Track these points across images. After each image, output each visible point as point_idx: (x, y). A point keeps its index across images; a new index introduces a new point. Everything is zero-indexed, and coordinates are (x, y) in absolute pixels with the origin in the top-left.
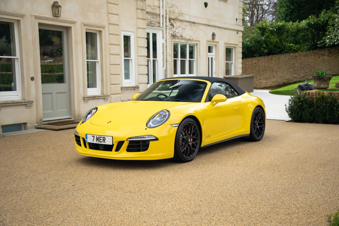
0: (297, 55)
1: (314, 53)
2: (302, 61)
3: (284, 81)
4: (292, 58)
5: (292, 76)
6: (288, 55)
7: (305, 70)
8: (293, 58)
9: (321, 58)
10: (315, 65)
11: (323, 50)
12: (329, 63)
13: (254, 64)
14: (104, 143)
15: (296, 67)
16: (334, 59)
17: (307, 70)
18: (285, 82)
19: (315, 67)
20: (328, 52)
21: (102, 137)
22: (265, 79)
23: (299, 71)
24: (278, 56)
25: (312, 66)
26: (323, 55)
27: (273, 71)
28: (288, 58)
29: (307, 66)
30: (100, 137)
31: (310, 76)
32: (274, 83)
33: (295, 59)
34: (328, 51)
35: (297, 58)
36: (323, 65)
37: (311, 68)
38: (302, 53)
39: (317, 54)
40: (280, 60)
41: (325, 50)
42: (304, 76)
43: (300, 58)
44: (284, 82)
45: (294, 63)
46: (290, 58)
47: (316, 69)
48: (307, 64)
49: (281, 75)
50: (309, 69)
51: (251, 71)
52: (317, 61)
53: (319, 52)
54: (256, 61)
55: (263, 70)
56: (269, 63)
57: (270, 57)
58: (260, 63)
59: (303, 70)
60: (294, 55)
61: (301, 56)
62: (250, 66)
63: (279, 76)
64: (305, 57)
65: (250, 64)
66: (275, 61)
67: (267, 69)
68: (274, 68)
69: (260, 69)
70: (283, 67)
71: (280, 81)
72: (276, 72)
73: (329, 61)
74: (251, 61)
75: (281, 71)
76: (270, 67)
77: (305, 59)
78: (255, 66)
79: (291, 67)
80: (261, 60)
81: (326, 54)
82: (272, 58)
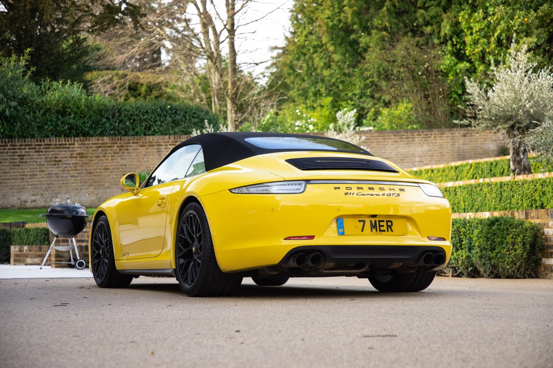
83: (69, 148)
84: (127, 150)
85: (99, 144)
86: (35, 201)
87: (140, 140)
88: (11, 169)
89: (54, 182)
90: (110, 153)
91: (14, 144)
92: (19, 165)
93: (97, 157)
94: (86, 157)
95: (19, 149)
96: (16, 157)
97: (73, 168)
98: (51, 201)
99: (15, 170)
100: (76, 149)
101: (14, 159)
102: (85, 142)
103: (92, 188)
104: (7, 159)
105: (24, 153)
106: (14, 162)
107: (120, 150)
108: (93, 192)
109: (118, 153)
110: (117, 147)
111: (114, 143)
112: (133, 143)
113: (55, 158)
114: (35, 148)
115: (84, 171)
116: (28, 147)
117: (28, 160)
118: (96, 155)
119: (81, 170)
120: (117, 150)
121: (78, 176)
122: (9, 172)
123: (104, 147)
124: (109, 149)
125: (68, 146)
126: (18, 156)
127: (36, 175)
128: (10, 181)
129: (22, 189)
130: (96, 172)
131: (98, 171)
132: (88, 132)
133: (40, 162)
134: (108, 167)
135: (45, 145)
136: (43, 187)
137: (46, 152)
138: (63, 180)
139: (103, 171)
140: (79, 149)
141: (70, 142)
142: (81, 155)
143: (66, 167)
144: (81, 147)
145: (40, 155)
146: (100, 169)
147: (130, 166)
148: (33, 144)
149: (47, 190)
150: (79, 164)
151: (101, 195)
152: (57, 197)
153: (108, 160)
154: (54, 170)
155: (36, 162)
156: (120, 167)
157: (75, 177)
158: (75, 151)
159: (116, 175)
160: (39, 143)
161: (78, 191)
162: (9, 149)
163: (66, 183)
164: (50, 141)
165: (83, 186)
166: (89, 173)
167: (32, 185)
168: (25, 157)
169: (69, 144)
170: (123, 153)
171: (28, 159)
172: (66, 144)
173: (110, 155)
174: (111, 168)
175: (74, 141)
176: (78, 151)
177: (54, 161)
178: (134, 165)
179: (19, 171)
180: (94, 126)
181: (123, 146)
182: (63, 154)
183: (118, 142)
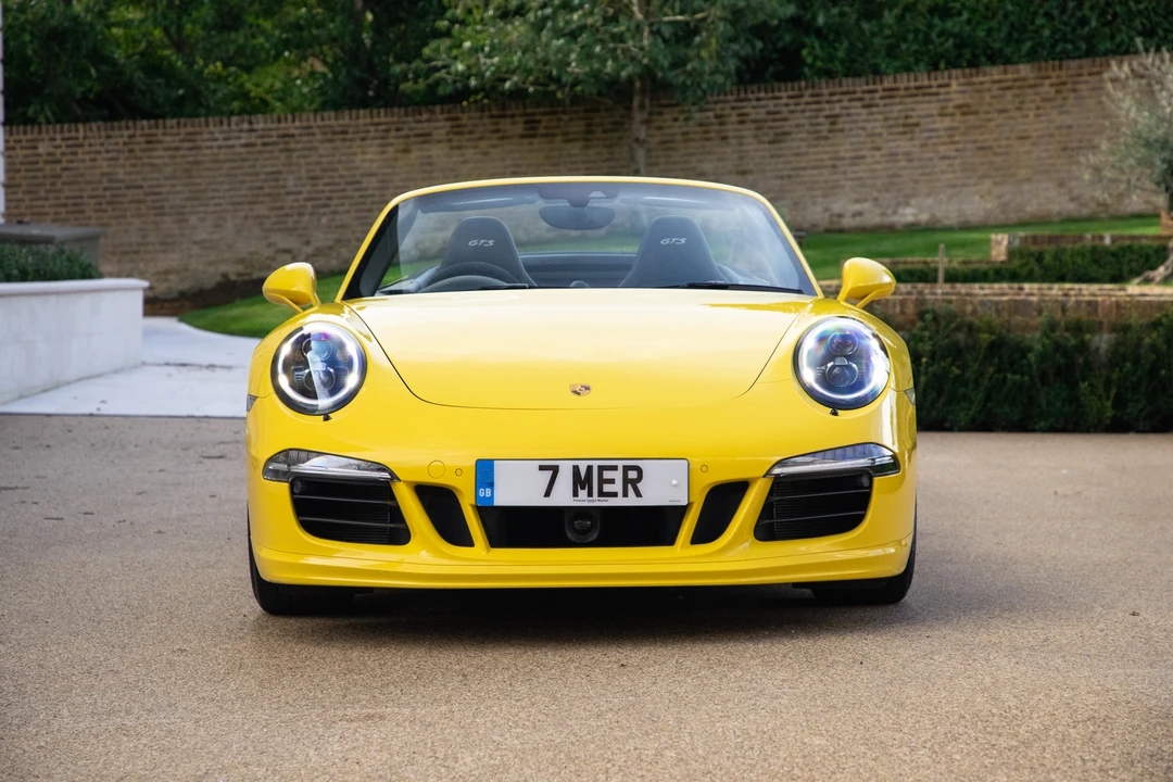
0: (292, 131)
1: (379, 124)
2: (318, 163)
3: (224, 268)
4: (265, 144)
5: (270, 245)
6: (245, 126)
7: (335, 212)
8: (274, 144)
9: (413, 155)
10: (387, 188)
11: (420, 114)
13: (46, 162)
14: (632, 501)
15: (287, 194)
16: (476, 162)
17: (348, 212)
18: (233, 277)
20: (449, 124)
21: (620, 464)
22: (114, 253)
23: (306, 218)
24: (190, 129)
25: (373, 196)
26: (425, 138)
27: (160, 211)
28: (243, 141)
29: (344, 190)
32: (172, 277)
33: (280, 151)
34: (448, 119)
35: (293, 146)
38: (319, 123)
39: (393, 133)
40: (201, 148)
41: (433, 112)
42: (330, 248)
43: (309, 149)
44: (225, 276)
45: (280, 173)
46: (253, 145)
48: (348, 183)
49: (205, 236)
50: (357, 211)
51: (28, 203)
52: (394, 167)
53: (404, 123)
54: (59, 147)
55: (100, 204)
56: (135, 165)
57: (143, 128)
58: (84, 161)
59: (325, 214)
60: (278, 129)
61: (314, 134)
62: (19, 171)
63: (195, 243)
64: (332, 141)
65: (21, 163)
66: (171, 153)
67: (125, 195)
68: (168, 193)
69: (82, 197)
70: (218, 191)
71: (201, 268)
72: (181, 217)
73: (452, 170)
74: (24, 144)
75: (205, 213)
76: (145, 184)
77: (333, 155)
78: (53, 177)
79: (264, 195)
80: (90, 145)
81: (440, 134)
82: (156, 135)
83: (937, 94)
84: (1075, 91)
85: (1006, 81)
86: (859, 214)
88: (810, 146)
89: (903, 172)
90: (1033, 101)
91: (817, 91)
92: (827, 138)
93: (1002, 111)
94: (976, 113)
95: (828, 102)
96: (821, 120)
97: (946, 140)
98: (895, 212)
99: (820, 149)
100: (954, 96)
101: (819, 124)
102: (974, 79)
103: (988, 182)
104: (803, 125)
105: (837, 111)
106: (817, 132)
107: (1057, 92)
108: (989, 193)
109: (1052, 100)
110: (1051, 85)
111: (1043, 78)
112: (1090, 74)
113: (907, 117)
114: (861, 99)
115: (969, 146)
116: (846, 97)
117: (847, 126)
118: (999, 107)
119: (965, 142)
120: (1048, 93)
121: (955, 158)
122: (807, 153)
123: (1019, 88)
124: (1031, 91)
125: (934, 90)
126: (826, 117)
127: (863, 157)
128: (809, 172)
129: (834, 188)
130: (1000, 147)
131: (1004, 143)
132: (1000, 50)
133: (873, 128)
134: (1026, 134)
135: (884, 90)
136: (879, 182)
137: (885, 105)
138: (922, 167)
139: (1014, 142)
140: (959, 96)
141: (940, 82)
142: (965, 110)
143: (929, 138)
144: (963, 92)
145: (872, 114)
146: (1008, 138)
147: (1080, 130)
148: (858, 89)
149: (887, 191)
150: (958, 128)
151: (1008, 197)
152: (907, 204)
154: (903, 145)
156: (1056, 132)
157: (949, 158)
158: (951, 100)
160: (871, 87)
161: (956, 190)
162: (807, 103)
163: (930, 174)
164: (895, 81)
165: (969, 178)
166: (982, 148)
167: (853, 179)
168: (840, 120)
169: (940, 86)
170: (1065, 99)
171: (844, 122)
172: (930, 87)
173: (1033, 106)
174: (1034, 134)
175: (950, 78)
176: (958, 99)
177: (905, 125)
178: (1090, 126)
179: (828, 149)
180: (1015, 35)
182: (923, 108)
183: (1054, 74)
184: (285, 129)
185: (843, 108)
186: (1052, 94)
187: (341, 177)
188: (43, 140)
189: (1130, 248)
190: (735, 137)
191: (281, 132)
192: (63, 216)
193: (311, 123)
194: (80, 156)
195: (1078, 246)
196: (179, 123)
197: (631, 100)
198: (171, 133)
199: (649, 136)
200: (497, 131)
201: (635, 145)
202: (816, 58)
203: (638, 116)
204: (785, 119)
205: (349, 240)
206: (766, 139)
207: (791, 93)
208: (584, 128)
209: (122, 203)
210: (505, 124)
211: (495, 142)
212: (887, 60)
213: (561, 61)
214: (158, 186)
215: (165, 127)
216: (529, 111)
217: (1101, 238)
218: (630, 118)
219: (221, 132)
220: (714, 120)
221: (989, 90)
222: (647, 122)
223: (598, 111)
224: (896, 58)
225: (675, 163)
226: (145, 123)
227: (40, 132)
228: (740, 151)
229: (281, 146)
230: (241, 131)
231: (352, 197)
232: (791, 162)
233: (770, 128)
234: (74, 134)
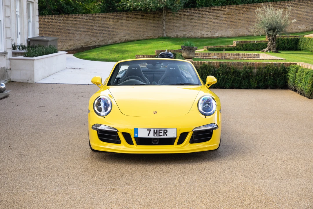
0: (95, 17)
1: (112, 16)
2: (100, 24)
3: (82, 44)
4: (90, 20)
5: (91, 40)
6: (86, 16)
7: (103, 33)
8: (92, 19)
9: (119, 22)
10: (114, 29)
11: (121, 14)
12: (127, 28)
13: (47, 23)
14: (165, 137)
15: (94, 30)
16: (132, 23)
17: (106, 33)
18: (84, 46)
19: (114, 31)
20: (126, 16)
21: (163, 129)
22: (60, 41)
23: (98, 34)
24: (75, 16)
25: (111, 30)
26: (122, 18)
27: (69, 33)
28: (85, 19)
29: (105, 29)
30: (159, 130)
31: (109, 40)
32: (72, 46)
33: (93, 21)
34: (126, 15)
35: (95, 20)
36: (122, 30)
37: (110, 32)
40: (77, 20)
41: (123, 13)
42: (103, 40)
43: (99, 21)
44: (82, 46)
45: (93, 25)
46: (88, 20)
47: (115, 33)
48: (106, 28)
49: (78, 38)
50: (108, 33)
51: (43, 31)
52: (115, 24)
53: (117, 15)
54: (50, 20)
55: (58, 31)
56: (64, 24)
57: (66, 16)
58: (54, 23)
59: (102, 34)
60: (92, 17)
61: (99, 18)
62: (42, 25)
63: (76, 39)
64: (103, 19)
65: (42, 23)
66: (71, 21)
67: (62, 30)
68: (71, 29)
69: (54, 30)
70: (81, 29)
71: (77, 44)
72: (73, 34)
73: (127, 25)
74: (42, 19)
75: (78, 33)
76: (66, 27)
77: (103, 22)
78: (48, 26)
79: (90, 30)
80: (55, 20)
81: (124, 18)
82: (68, 18)
83: (223, 10)
84: (250, 10)
85: (237, 8)
86: (207, 34)
87: (256, 5)
88: (198, 21)
89: (216, 26)
90: (241, 12)
91: (199, 10)
92: (201, 19)
93: (236, 14)
94: (231, 14)
95: (201, 12)
96: (200, 15)
97: (224, 20)
98: (214, 34)
99: (200, 21)
100: (226, 11)
101: (200, 16)
102: (230, 8)
103: (233, 28)
104: (196, 17)
105: (203, 14)
106: (199, 18)
107: (247, 10)
108: (233, 30)
109: (245, 12)
110: (245, 9)
111: (244, 7)
112: (253, 7)
113: (217, 15)
114: (208, 11)
115: (229, 21)
116: (205, 11)
117: (205, 17)
118: (235, 13)
119: (228, 20)
120: (245, 10)
121: (226, 23)
122: (197, 22)
123: (239, 9)
124: (241, 10)
125: (222, 10)
126: (201, 15)
127: (208, 23)
128: (198, 26)
129: (202, 29)
130: (235, 21)
132: (235, 2)
133: (210, 17)
135: (213, 10)
136: (211, 28)
137: (213, 13)
138: (220, 25)
139: (238, 20)
141: (224, 8)
142: (228, 14)
143: (221, 19)
145: (210, 14)
146: (237, 19)
147: (251, 18)
148: (208, 9)
149: (213, 30)
150: (227, 17)
151: (236, 31)
152: (217, 32)
153: (240, 15)
154: (216, 21)
155: (208, 17)
156: (246, 18)
157: (225, 23)
158: (226, 12)
159: (244, 22)
160: (210, 9)
161: (226, 30)
162: (197, 12)
163: (221, 27)
164: (215, 8)
165: (229, 27)
166: (231, 21)
167: (206, 27)
168: (204, 15)
169: (223, 9)
170: (248, 12)
171: (205, 16)
172: (222, 9)
173: (242, 13)
174: (242, 19)
175: (226, 7)
176: (227, 11)
177: (216, 17)
178: (253, 17)
179: (201, 21)
181: (248, 9)
182: (220, 13)
183: (246, 7)
184: (94, 16)
185: (204, 13)
186: (245, 11)
187: (105, 26)
188: (46, 18)
189: (260, 43)
190: (183, 19)
191: (93, 17)
192: (50, 34)
193: (99, 15)
194: (53, 22)
195: (250, 43)
196: (73, 15)
197: (163, 11)
198: (71, 17)
199: (166, 18)
200: (136, 17)
201: (163, 21)
202: (199, 2)
203: (164, 15)
204: (193, 15)
205: (106, 39)
206: (189, 19)
207: (194, 10)
208: (153, 17)
209: (62, 31)
210: (137, 16)
211: (135, 19)
212: (213, 3)
213: (149, 4)
214: (69, 28)
215: (70, 16)
216: (142, 13)
217: (254, 41)
218: (163, 15)
219: (81, 17)
220: (179, 15)
221: (233, 10)
222: (166, 16)
223: (156, 13)
224: (215, 2)
225: (171, 24)
226: (66, 15)
227: (46, 17)
228: (184, 22)
229: (93, 20)
230: (85, 17)
231: (107, 30)
232: (194, 24)
233: (190, 17)
234: (52, 17)
